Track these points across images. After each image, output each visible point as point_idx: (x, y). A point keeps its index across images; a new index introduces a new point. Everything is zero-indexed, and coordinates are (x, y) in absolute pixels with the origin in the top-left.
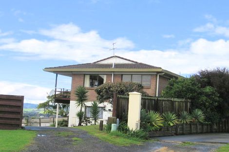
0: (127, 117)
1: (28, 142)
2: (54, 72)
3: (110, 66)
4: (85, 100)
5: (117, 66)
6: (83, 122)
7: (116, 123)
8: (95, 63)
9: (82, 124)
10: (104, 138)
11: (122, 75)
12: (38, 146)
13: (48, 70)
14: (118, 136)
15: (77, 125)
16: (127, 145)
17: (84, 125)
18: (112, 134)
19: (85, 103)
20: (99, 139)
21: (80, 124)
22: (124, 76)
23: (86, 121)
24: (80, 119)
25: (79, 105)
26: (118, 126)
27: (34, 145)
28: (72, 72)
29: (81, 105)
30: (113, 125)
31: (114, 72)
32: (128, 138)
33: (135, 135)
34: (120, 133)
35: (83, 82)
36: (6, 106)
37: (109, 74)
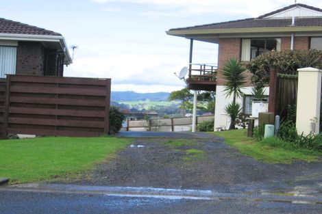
0: (296, 113)
1: (102, 157)
2: (187, 36)
3: (286, 22)
4: (241, 84)
5: (300, 22)
6: (238, 122)
7: (273, 123)
8: (261, 17)
9: (236, 126)
10: (249, 150)
11: (310, 38)
12: (117, 164)
13: (175, 32)
14: (274, 146)
15: (228, 128)
16: (286, 162)
17: (239, 127)
18: (265, 142)
19: (242, 90)
20: (238, 151)
21: (232, 127)
22: (312, 40)
23: (244, 121)
24: (233, 117)
25: (230, 92)
26: (277, 127)
27: (111, 162)
28: (218, 35)
29: (233, 92)
30: (267, 126)
31: (294, 33)
32: (294, 149)
33: (307, 143)
34: (278, 141)
35: (238, 53)
36: (79, 96)
37: (286, 37)
